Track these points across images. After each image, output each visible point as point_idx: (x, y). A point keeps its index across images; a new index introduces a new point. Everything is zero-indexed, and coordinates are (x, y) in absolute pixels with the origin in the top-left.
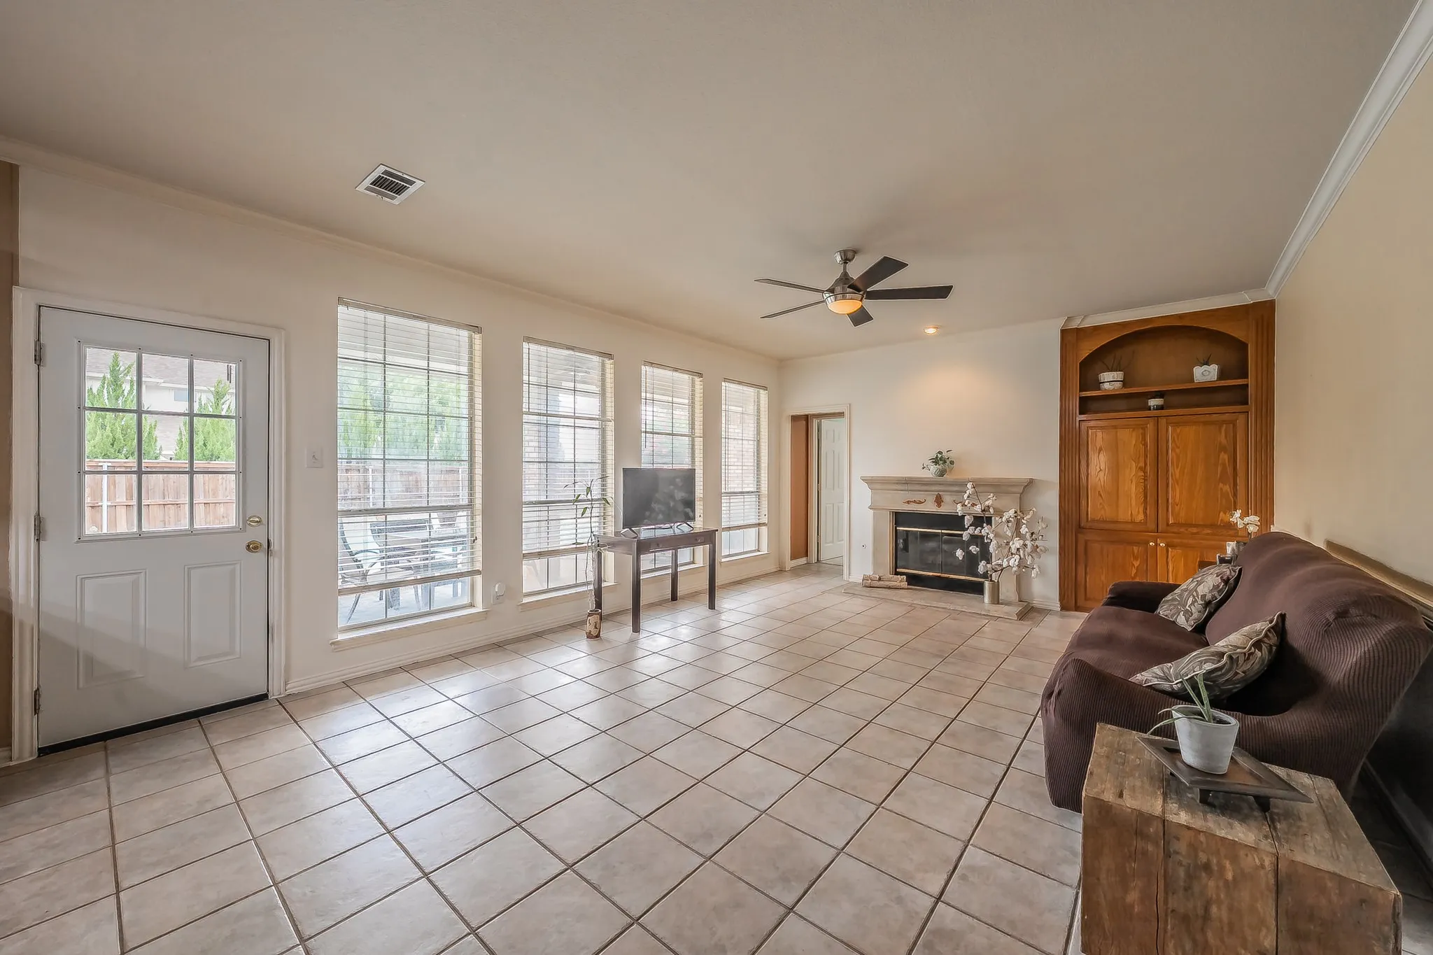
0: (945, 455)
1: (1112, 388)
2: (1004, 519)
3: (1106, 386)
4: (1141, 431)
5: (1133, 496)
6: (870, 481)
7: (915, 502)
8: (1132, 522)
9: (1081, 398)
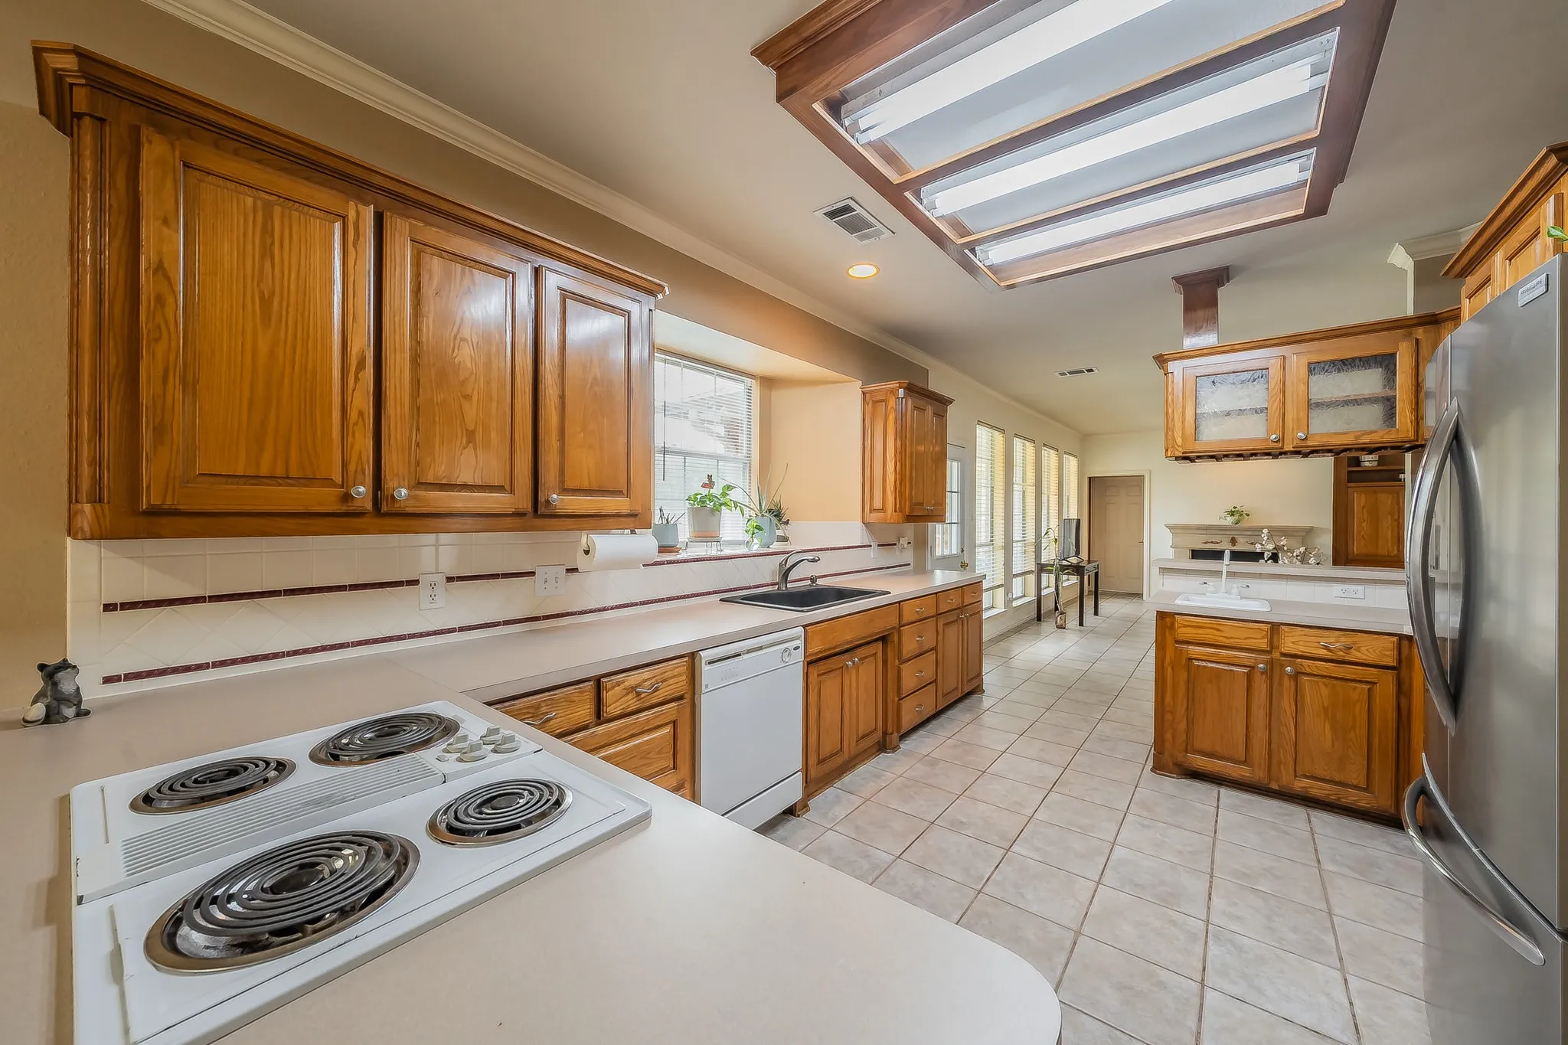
0: (1239, 508)
1: (1371, 465)
2: (1295, 554)
3: (1367, 464)
4: (1395, 495)
5: (1390, 538)
6: (1171, 528)
7: (1212, 542)
8: (1389, 556)
9: (1349, 472)
